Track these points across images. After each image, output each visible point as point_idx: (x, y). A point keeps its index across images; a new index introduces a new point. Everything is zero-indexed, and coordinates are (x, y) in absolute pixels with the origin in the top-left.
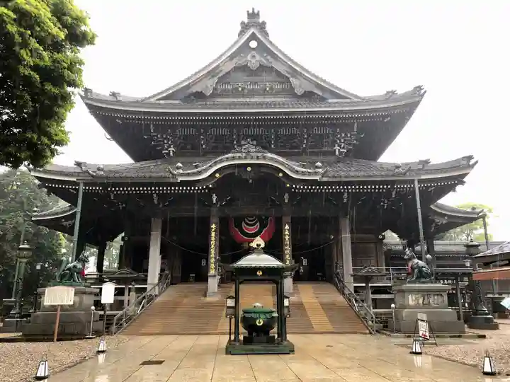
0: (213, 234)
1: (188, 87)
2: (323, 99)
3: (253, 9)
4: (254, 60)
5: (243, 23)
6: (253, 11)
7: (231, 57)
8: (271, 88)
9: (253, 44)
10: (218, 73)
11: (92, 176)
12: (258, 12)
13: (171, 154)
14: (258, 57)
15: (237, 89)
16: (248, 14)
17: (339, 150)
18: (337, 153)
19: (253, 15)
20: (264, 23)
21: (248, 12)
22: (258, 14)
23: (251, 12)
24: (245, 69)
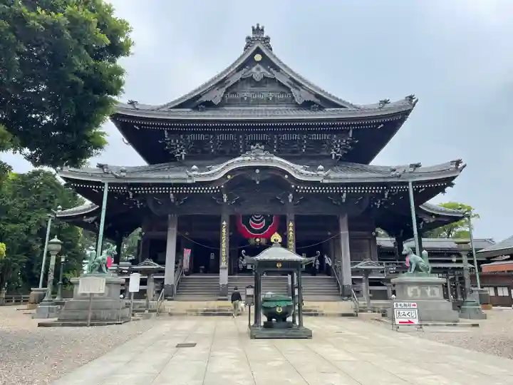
0: (224, 231)
1: (199, 96)
2: (321, 108)
3: (258, 25)
4: (258, 72)
5: (248, 38)
6: (258, 27)
7: (239, 69)
8: (273, 98)
9: (258, 57)
10: (226, 84)
11: (116, 177)
12: (263, 27)
13: (183, 157)
14: (263, 70)
15: (243, 98)
16: (253, 30)
17: (335, 155)
18: (333, 157)
19: (258, 30)
20: (268, 38)
21: (253, 28)
22: (262, 30)
23: (256, 27)
24: (250, 80)
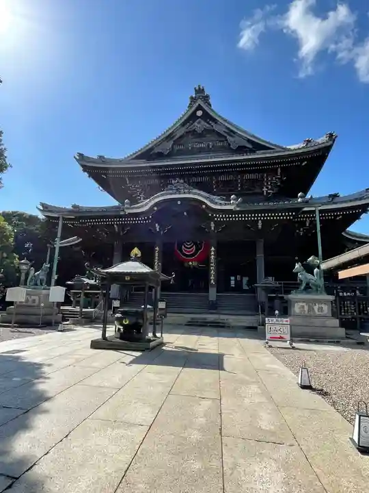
0: (157, 254)
1: (151, 149)
3: (199, 86)
4: (199, 126)
5: (192, 98)
6: (199, 88)
7: (183, 124)
8: (213, 146)
9: (199, 113)
10: (173, 137)
12: (203, 88)
14: (203, 122)
15: (187, 148)
16: (196, 90)
17: (267, 191)
18: (265, 194)
19: (200, 91)
20: (207, 97)
21: (195, 88)
22: (203, 90)
23: (197, 88)
24: (194, 132)
